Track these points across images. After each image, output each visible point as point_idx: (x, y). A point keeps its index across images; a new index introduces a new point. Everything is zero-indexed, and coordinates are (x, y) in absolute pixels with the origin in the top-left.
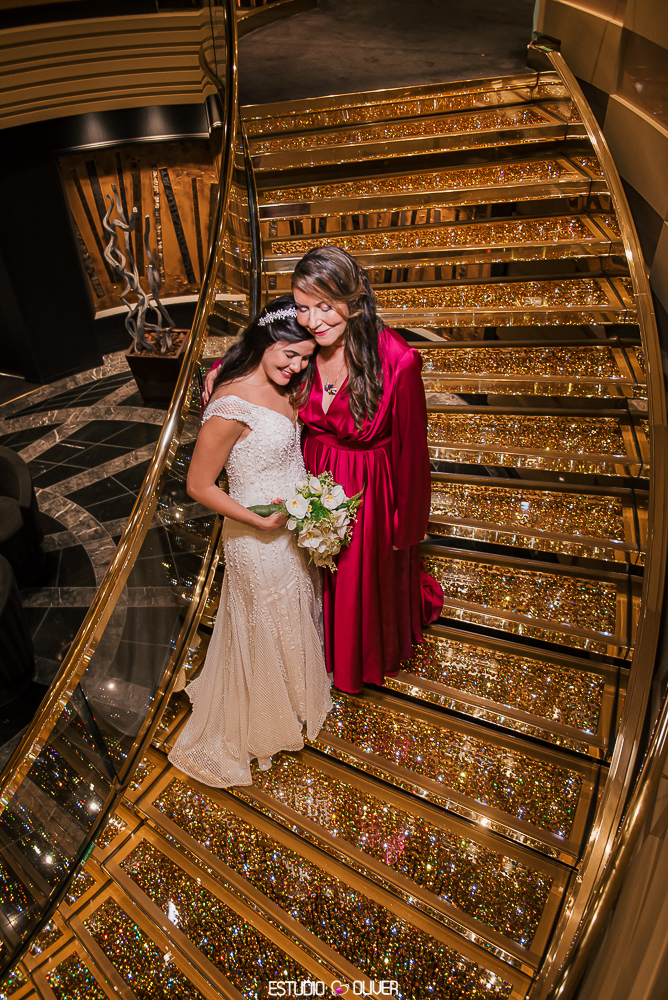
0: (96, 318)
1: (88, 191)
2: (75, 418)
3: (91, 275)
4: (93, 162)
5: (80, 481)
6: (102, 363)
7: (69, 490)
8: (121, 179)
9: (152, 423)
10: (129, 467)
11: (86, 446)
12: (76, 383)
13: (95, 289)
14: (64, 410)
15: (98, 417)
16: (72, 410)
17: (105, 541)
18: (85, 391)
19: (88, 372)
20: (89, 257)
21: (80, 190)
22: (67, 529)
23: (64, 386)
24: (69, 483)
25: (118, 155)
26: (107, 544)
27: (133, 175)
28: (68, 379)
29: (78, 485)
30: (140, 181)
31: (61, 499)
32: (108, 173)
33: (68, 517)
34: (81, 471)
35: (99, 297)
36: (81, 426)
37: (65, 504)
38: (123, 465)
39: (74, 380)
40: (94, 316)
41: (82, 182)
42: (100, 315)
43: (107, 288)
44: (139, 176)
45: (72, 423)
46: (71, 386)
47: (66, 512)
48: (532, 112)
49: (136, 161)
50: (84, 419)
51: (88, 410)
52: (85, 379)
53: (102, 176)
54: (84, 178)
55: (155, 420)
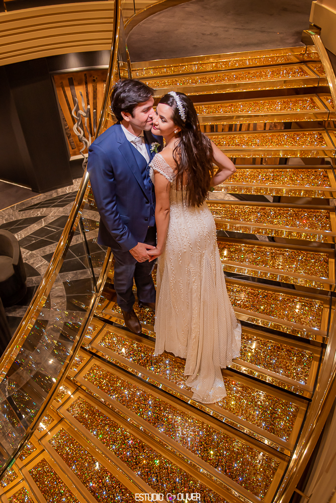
0: (70, 160)
1: (69, 93)
2: (53, 214)
3: (69, 137)
4: (72, 78)
5: (51, 249)
6: (72, 184)
7: (44, 253)
8: (87, 87)
9: (93, 219)
10: (78, 243)
11: (57, 229)
12: (57, 194)
13: (71, 145)
14: (49, 209)
15: (66, 214)
16: (53, 209)
17: (59, 284)
18: (61, 198)
19: (65, 188)
20: (68, 128)
21: (64, 92)
22: (40, 275)
23: (51, 195)
24: (45, 249)
25: (85, 75)
26: (60, 285)
27: (93, 86)
28: (53, 191)
29: (50, 251)
30: (96, 89)
31: (40, 258)
32: (80, 84)
33: (42, 268)
34: (53, 243)
35: (73, 149)
36: (56, 218)
37: (41, 261)
38: (75, 241)
39: (57, 192)
40: (69, 159)
41: (66, 88)
42: (73, 158)
43: (77, 144)
44: (96, 86)
45: (52, 216)
46: (55, 195)
47: (41, 265)
48: (301, 68)
49: (95, 78)
50: (59, 214)
51: (61, 209)
52: (62, 192)
53: (76, 86)
54: (67, 86)
55: (95, 218)
